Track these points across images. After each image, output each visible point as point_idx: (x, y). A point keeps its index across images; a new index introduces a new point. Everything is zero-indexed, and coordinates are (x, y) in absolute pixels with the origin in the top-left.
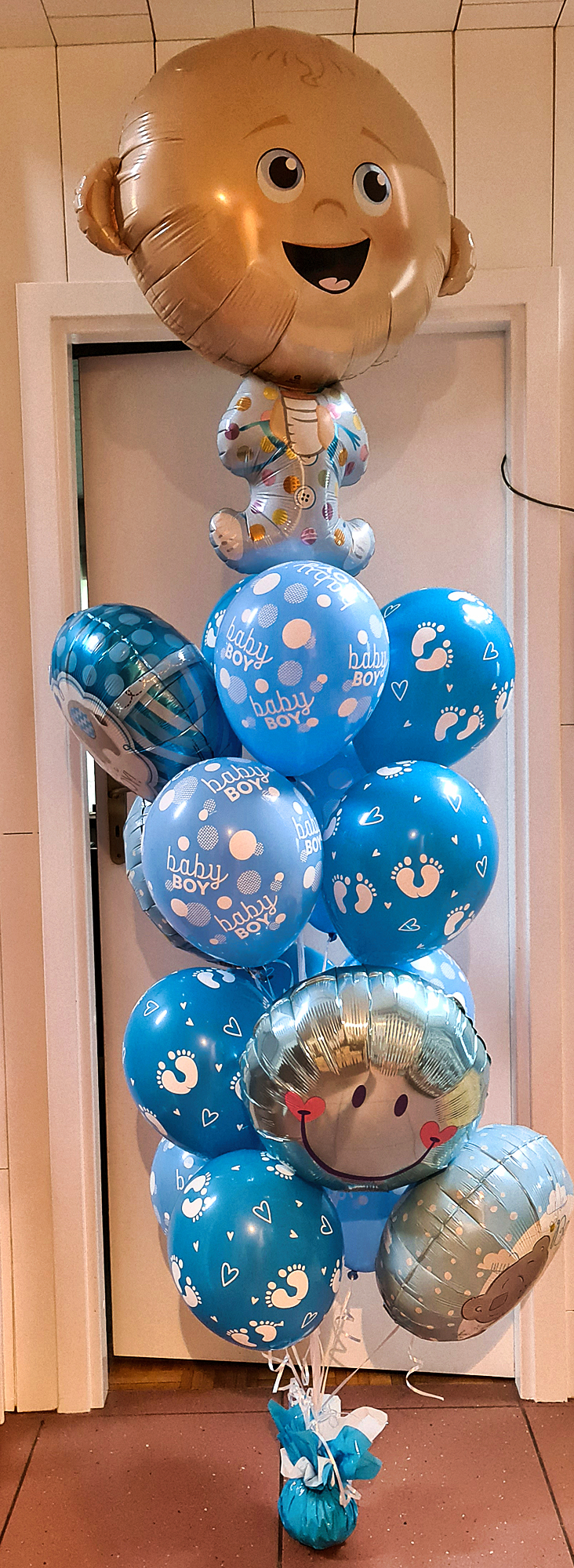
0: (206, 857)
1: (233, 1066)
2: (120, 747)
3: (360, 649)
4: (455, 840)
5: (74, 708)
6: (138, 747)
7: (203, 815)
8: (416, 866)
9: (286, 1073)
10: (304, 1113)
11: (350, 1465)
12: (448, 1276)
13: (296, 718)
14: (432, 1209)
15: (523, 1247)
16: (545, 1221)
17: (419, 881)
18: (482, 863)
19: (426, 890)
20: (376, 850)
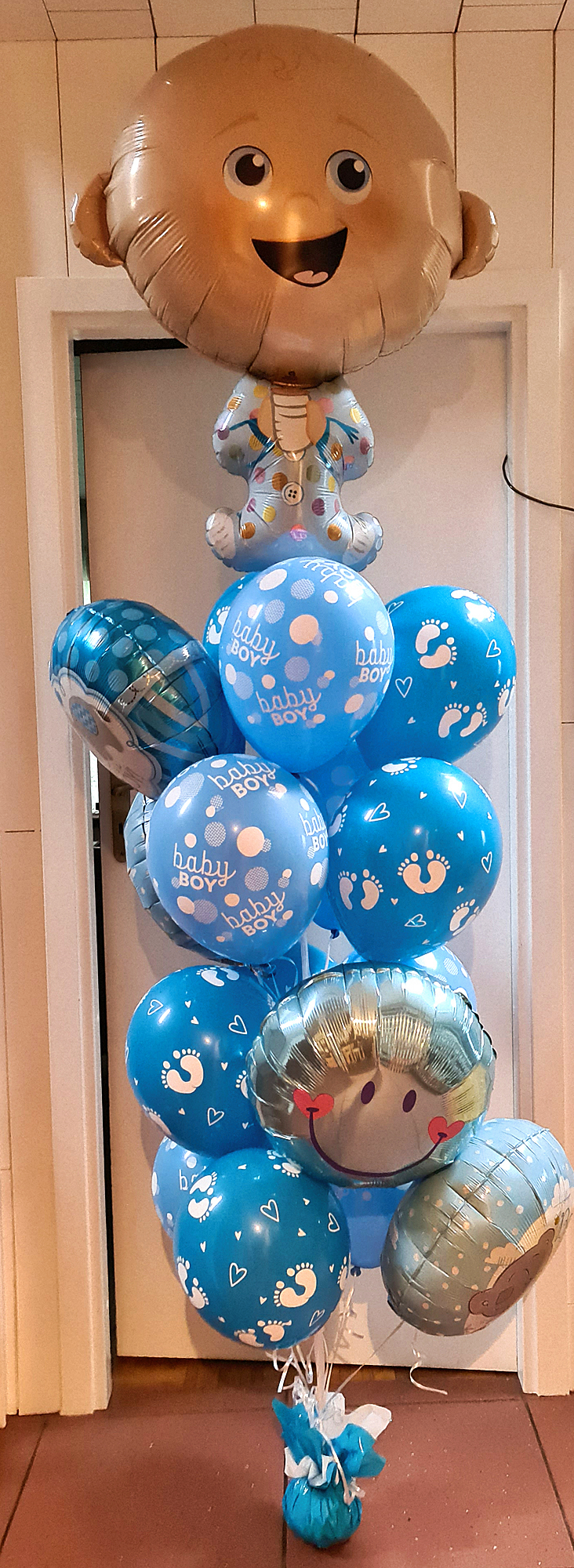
0: (213, 853)
1: (239, 1064)
2: (123, 743)
3: (367, 646)
4: (461, 836)
5: (76, 703)
6: (142, 743)
7: (210, 812)
8: (423, 863)
9: (294, 1069)
10: (312, 1110)
11: (354, 1462)
12: (455, 1271)
13: (303, 714)
14: (440, 1204)
15: (528, 1241)
16: (550, 1215)
17: (425, 877)
18: (487, 859)
19: (433, 886)
20: (383, 846)
